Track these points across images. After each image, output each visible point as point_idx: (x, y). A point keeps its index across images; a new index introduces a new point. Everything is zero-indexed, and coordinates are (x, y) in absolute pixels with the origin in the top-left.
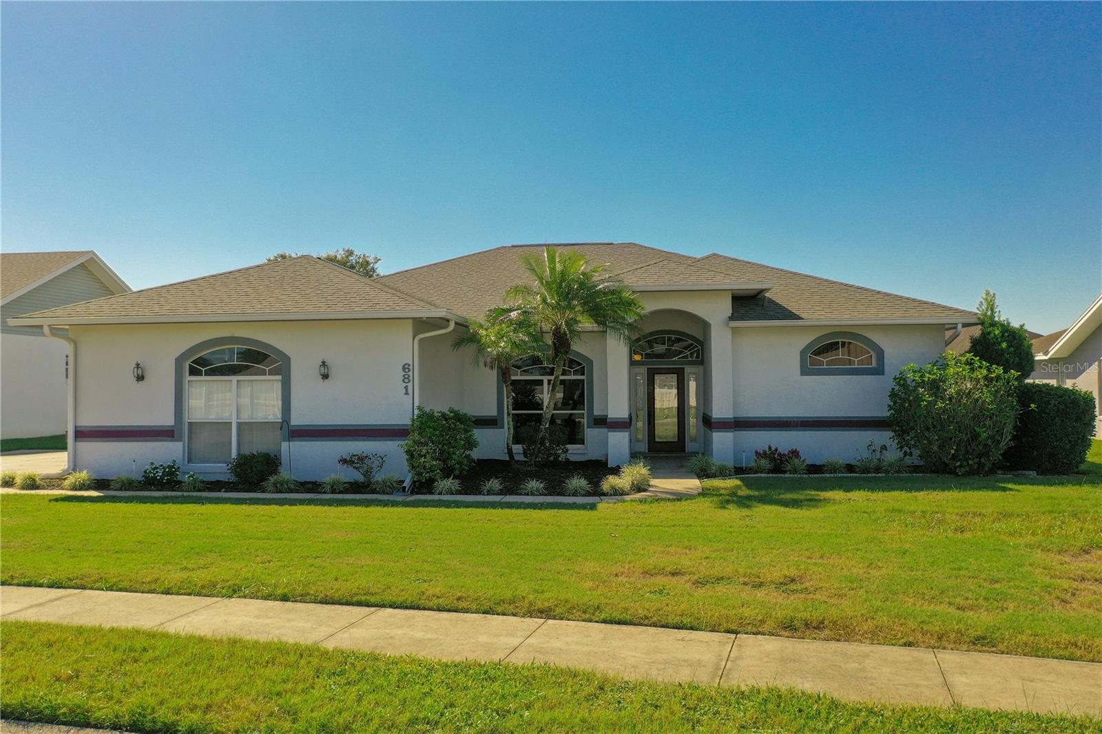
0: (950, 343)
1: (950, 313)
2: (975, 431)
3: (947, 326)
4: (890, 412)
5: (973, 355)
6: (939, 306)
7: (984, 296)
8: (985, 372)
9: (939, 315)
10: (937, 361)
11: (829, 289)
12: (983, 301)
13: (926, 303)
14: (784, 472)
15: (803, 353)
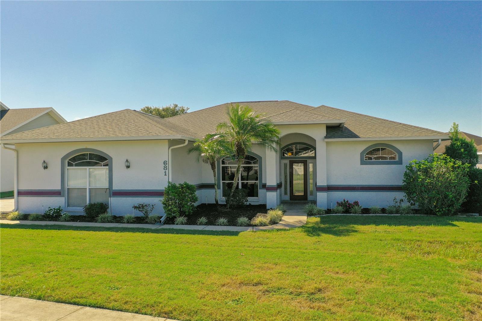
0: (435, 149)
1: (435, 134)
2: (446, 194)
3: (434, 140)
4: (404, 183)
5: (446, 156)
6: (430, 130)
7: (453, 126)
8: (452, 164)
9: (429, 135)
10: (428, 158)
11: (376, 122)
12: (452, 128)
13: (423, 129)
14: (350, 213)
15: (362, 154)
